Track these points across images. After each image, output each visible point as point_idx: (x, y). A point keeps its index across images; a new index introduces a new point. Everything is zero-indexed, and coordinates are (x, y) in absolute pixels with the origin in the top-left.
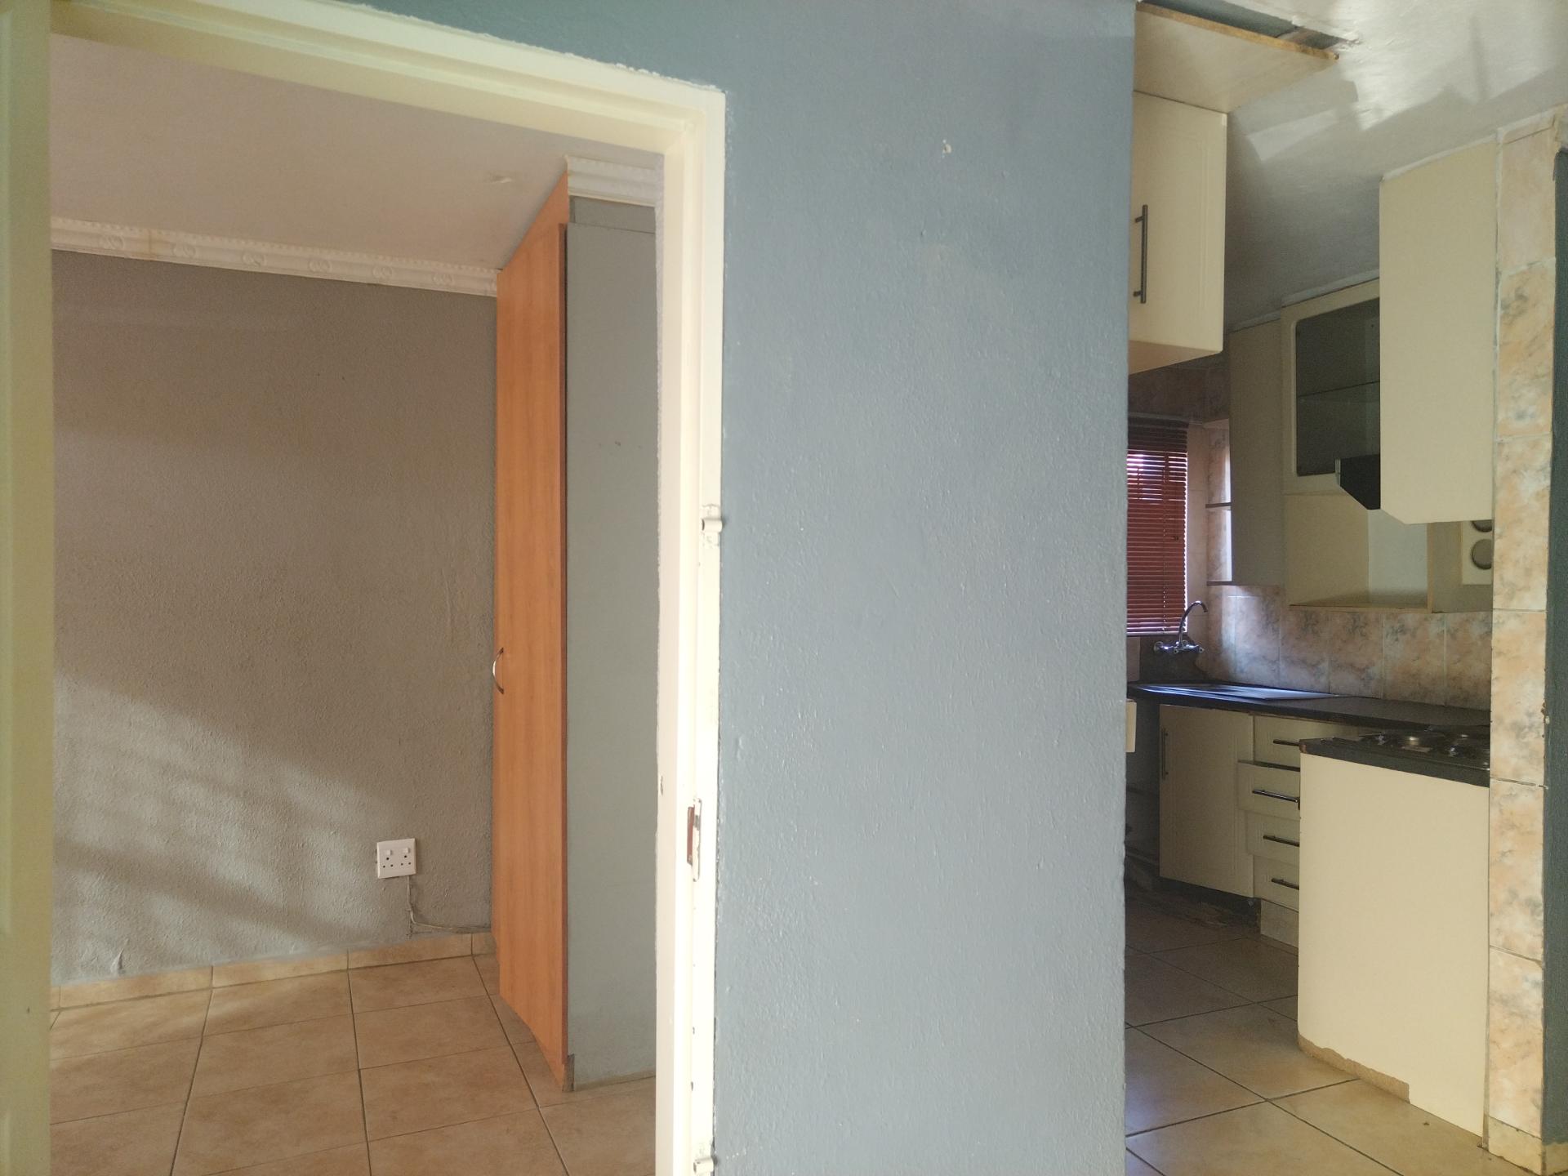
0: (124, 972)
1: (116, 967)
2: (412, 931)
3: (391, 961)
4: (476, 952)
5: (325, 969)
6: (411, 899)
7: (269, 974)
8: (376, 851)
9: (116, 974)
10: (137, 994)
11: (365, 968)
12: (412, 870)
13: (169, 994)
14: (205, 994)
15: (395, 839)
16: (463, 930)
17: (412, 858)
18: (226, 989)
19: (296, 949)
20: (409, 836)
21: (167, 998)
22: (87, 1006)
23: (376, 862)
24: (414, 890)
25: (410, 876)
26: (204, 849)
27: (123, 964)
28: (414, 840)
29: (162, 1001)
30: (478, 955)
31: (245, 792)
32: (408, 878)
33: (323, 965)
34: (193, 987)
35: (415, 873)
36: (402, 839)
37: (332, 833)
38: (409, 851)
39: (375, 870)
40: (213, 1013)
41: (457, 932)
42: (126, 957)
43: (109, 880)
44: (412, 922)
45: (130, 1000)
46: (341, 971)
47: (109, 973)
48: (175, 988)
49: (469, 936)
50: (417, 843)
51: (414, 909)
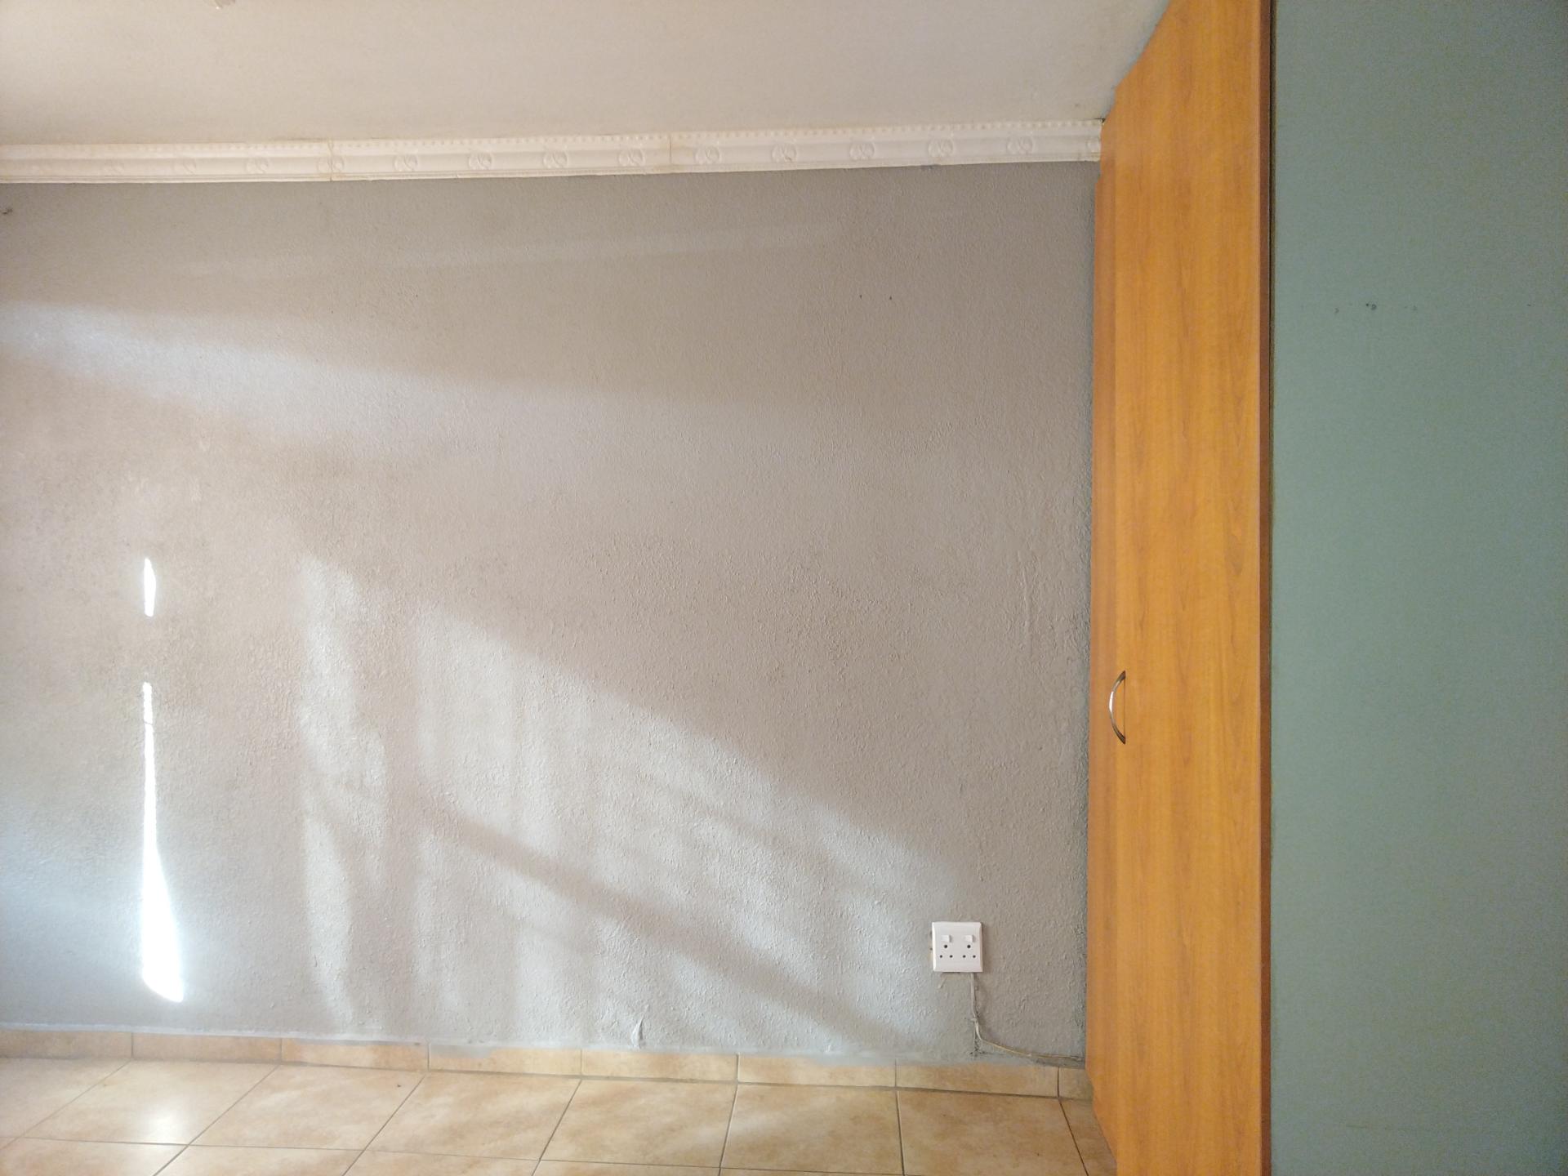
0: (645, 1044)
1: (637, 1037)
2: (977, 1050)
3: (950, 1087)
4: (1064, 1093)
5: (869, 1082)
6: (976, 1006)
7: (801, 1077)
8: (931, 933)
9: (636, 1046)
10: (658, 1075)
11: (916, 1090)
12: (976, 965)
13: (692, 1081)
14: (729, 1091)
15: (956, 921)
16: (1046, 1060)
17: (977, 949)
18: (751, 1086)
19: (832, 1049)
20: (973, 919)
21: (687, 1087)
22: (608, 1078)
23: (931, 949)
24: (979, 993)
25: (975, 974)
26: (728, 906)
27: (644, 1034)
28: (979, 925)
29: (683, 1090)
30: (1068, 1099)
31: (775, 839)
32: (972, 976)
33: (867, 1077)
34: (717, 1077)
35: (981, 970)
36: (963, 921)
37: (876, 902)
38: (974, 939)
39: (929, 959)
40: (737, 1127)
41: (1037, 1062)
42: (646, 1026)
43: (628, 931)
44: (977, 1037)
45: (653, 1080)
46: (886, 1088)
47: (629, 1042)
48: (697, 1076)
49: (1053, 1070)
50: (984, 929)
51: (980, 1018)
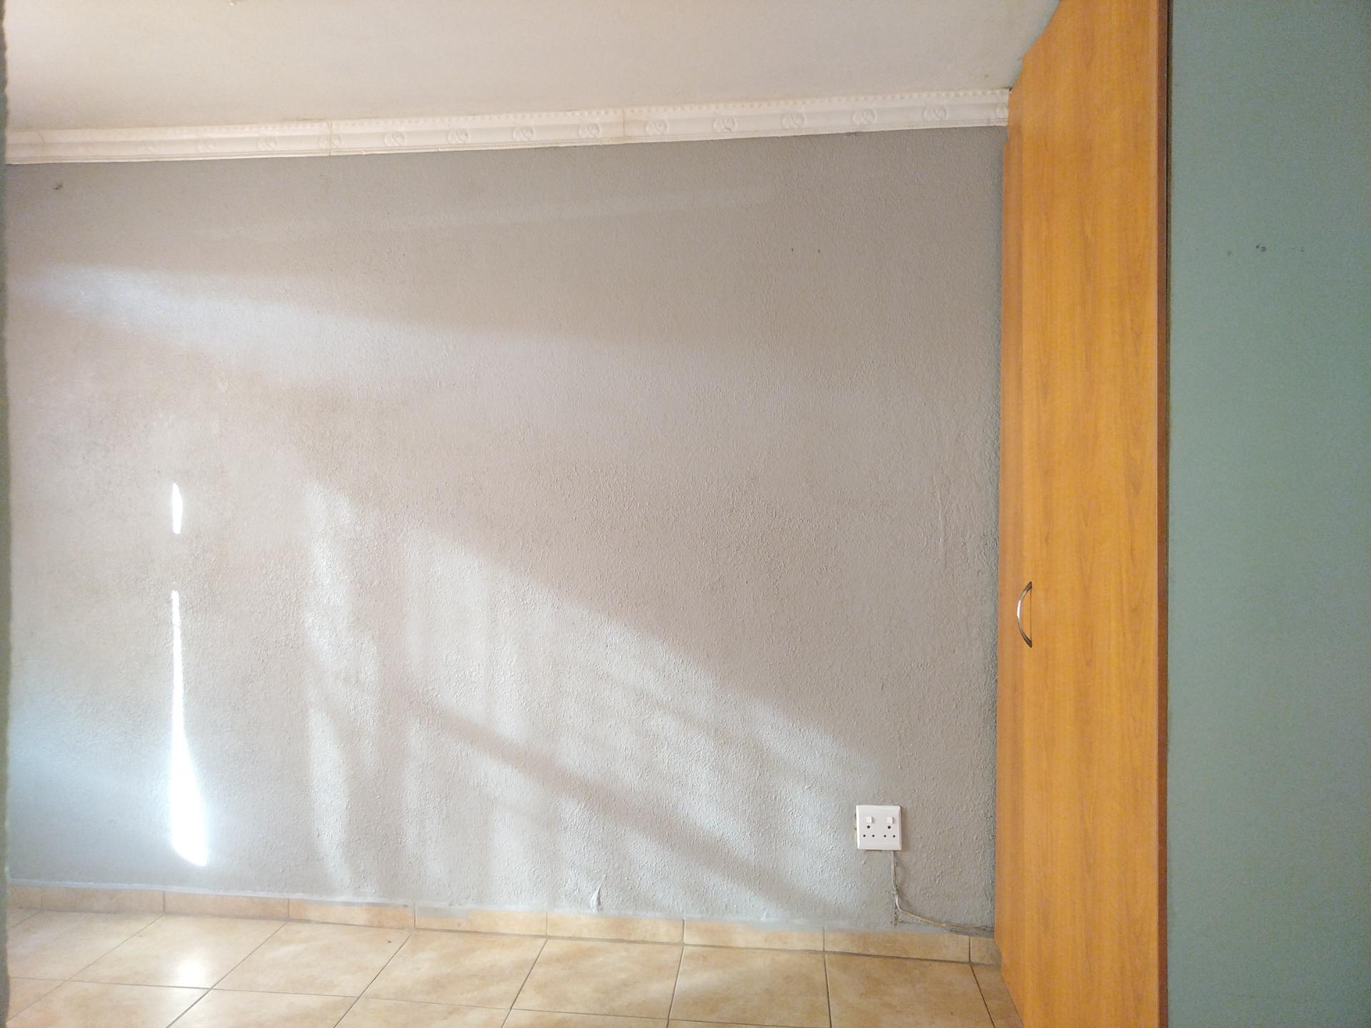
0: (602, 909)
1: (595, 903)
2: (896, 919)
3: (872, 952)
4: (975, 959)
5: (799, 945)
6: (895, 881)
7: (740, 941)
8: (856, 815)
9: (595, 911)
10: (614, 936)
11: (843, 953)
12: (896, 844)
13: (643, 942)
14: (677, 951)
15: (877, 804)
16: (958, 929)
17: (896, 829)
18: (696, 948)
19: (768, 916)
20: (893, 803)
21: (639, 947)
22: (570, 938)
23: (856, 829)
24: (899, 869)
25: (895, 851)
26: (675, 789)
27: (601, 901)
28: (896, 810)
29: (636, 950)
30: (978, 964)
31: (716, 730)
32: (892, 853)
33: (798, 942)
34: (665, 940)
35: (900, 849)
36: (884, 805)
37: (806, 787)
38: (894, 822)
39: (854, 838)
40: (683, 983)
41: (951, 930)
42: (603, 894)
43: (588, 810)
44: (896, 907)
45: (610, 941)
46: (816, 952)
47: (589, 907)
48: (648, 939)
49: (966, 938)
50: (903, 813)
51: (900, 891)
